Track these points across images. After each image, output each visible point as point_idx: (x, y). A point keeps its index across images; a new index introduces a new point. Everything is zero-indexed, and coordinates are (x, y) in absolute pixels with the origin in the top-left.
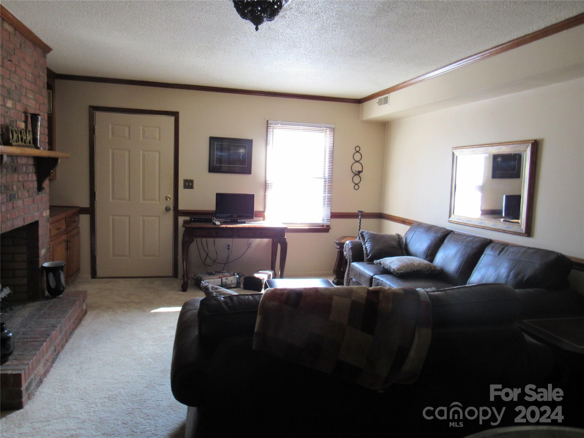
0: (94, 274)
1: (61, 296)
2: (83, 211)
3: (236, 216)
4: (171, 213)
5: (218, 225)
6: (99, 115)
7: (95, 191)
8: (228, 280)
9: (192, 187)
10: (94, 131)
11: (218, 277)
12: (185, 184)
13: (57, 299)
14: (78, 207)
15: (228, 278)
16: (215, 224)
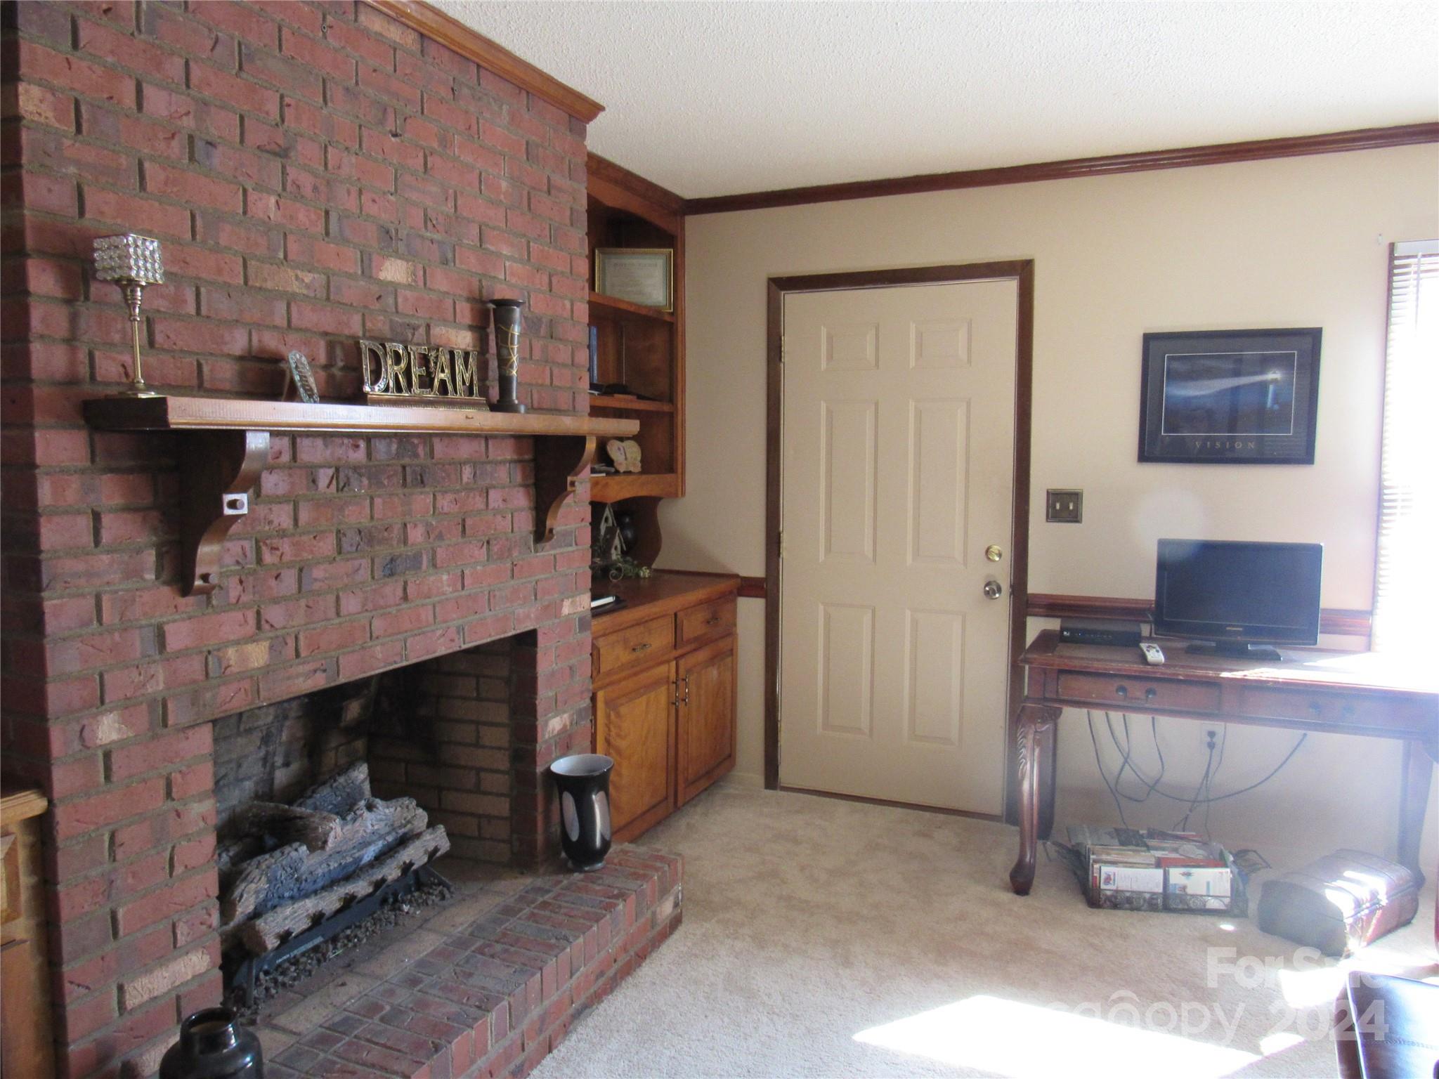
0: (772, 778)
1: (600, 865)
2: (749, 587)
3: (1241, 629)
4: (1003, 602)
5: (1156, 665)
6: (793, 301)
7: (781, 529)
8: (1191, 878)
9: (1075, 517)
10: (781, 352)
11: (1153, 861)
12: (1050, 506)
13: (582, 876)
14: (737, 576)
15: (1193, 870)
16: (1143, 659)
